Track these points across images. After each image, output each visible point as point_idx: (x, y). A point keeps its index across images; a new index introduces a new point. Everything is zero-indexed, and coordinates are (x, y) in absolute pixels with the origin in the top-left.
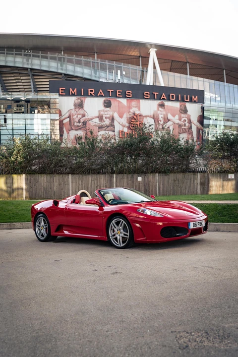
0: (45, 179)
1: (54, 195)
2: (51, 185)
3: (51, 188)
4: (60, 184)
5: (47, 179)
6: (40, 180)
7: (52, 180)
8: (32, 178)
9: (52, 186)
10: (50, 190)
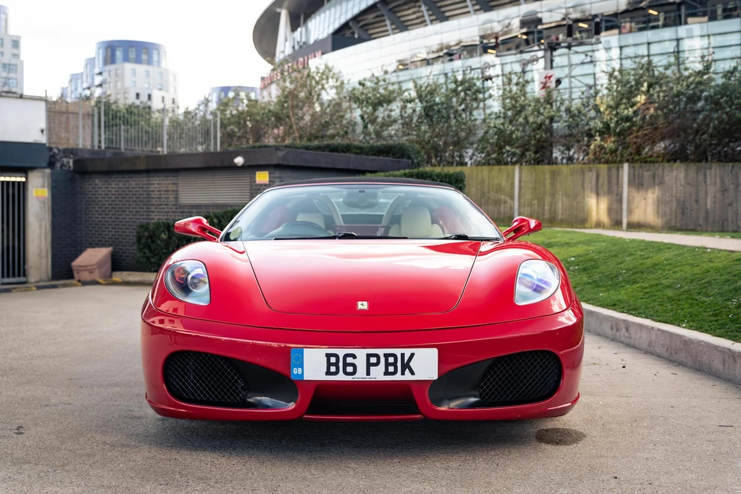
0: (682, 175)
1: (706, 219)
2: (697, 192)
3: (697, 201)
4: (724, 191)
5: (686, 175)
6: (666, 179)
7: (701, 178)
8: (647, 174)
9: (702, 195)
10: (695, 206)
